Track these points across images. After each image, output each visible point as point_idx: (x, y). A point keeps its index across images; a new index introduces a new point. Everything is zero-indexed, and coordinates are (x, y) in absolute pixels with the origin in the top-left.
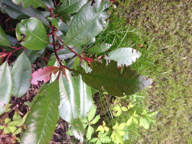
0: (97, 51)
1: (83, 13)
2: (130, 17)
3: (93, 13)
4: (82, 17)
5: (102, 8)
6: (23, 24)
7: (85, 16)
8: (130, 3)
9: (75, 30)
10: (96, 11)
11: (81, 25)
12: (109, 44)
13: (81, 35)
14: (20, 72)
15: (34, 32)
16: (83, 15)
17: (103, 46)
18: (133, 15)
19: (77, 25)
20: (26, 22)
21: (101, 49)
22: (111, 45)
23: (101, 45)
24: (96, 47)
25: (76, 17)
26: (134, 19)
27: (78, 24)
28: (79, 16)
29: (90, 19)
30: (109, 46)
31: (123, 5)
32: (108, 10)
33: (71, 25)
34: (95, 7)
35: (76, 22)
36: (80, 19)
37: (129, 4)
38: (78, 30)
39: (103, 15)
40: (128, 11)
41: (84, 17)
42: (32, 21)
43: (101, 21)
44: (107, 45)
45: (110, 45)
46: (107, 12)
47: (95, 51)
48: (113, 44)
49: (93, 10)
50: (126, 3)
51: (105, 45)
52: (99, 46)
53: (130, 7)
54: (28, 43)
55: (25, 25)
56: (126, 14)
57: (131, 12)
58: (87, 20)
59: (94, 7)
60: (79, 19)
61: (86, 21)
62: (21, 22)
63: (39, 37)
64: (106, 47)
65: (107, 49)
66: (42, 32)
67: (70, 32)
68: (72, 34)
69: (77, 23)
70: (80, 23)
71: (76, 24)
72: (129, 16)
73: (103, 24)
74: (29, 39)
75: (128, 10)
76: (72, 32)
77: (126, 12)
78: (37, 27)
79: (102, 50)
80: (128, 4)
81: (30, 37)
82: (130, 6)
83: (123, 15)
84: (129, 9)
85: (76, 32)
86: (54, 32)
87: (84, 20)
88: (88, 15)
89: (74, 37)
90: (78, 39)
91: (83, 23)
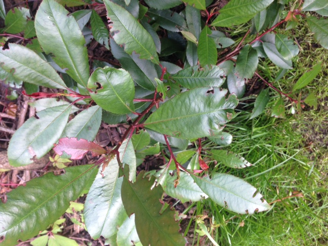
0: (224, 160)
1: (189, 97)
2: (314, 140)
3: (205, 105)
5: (223, 105)
6: (106, 72)
7: (190, 103)
8: (325, 118)
9: (168, 113)
10: (209, 104)
11: (178, 111)
12: (246, 161)
13: (174, 125)
14: (80, 127)
15: (116, 87)
16: (187, 100)
17: (236, 158)
18: (321, 139)
19: (173, 109)
20: (111, 71)
21: (230, 161)
22: (249, 164)
23: (233, 155)
24: (225, 153)
26: (320, 146)
27: (175, 108)
28: (182, 98)
29: (197, 110)
30: (245, 164)
31: (313, 116)
32: (230, 113)
34: (211, 98)
35: (174, 104)
36: (182, 103)
37: (324, 120)
38: (172, 116)
39: (219, 114)
40: (317, 130)
41: (188, 103)
42: (121, 73)
43: (210, 122)
44: (244, 161)
45: (247, 163)
46: (226, 114)
47: (219, 158)
48: (256, 165)
49: (207, 101)
50: (320, 116)
51: (240, 158)
52: (231, 154)
53: (323, 124)
54: (100, 97)
55: (109, 73)
56: (311, 131)
57: (320, 133)
59: (209, 98)
60: (180, 103)
61: (189, 110)
62: (104, 68)
63: (121, 97)
64: (240, 162)
65: (241, 166)
66: (128, 92)
67: (160, 112)
68: (161, 117)
69: (174, 106)
70: (179, 108)
71: (172, 106)
72: (314, 137)
73: (213, 127)
74: (104, 93)
75: (318, 127)
76: (162, 114)
77: (313, 128)
78: (124, 83)
79: (231, 164)
80: (322, 119)
81: (108, 91)
82: (325, 122)
83: (305, 131)
84: (320, 127)
85: (167, 117)
86: (156, 100)
87: (186, 108)
88: (196, 104)
89: (162, 122)
90: (167, 127)
91: (183, 110)
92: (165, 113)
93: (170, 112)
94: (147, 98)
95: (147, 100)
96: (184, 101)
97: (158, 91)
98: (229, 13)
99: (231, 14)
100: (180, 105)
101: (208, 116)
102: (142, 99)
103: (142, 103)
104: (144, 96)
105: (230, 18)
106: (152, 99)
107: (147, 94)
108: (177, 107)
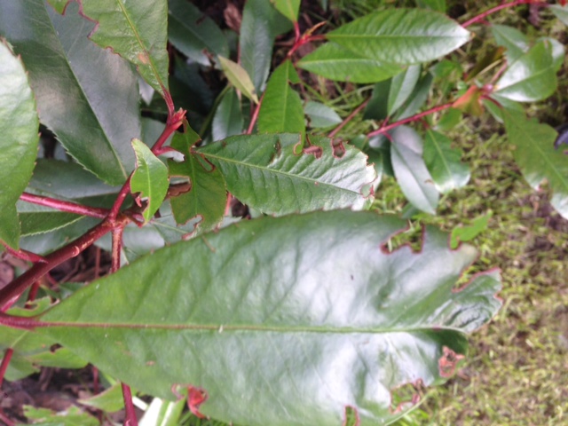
3: (359, 295)
4: (276, 263)
5: (431, 311)
7: (295, 272)
9: (172, 297)
10: (383, 295)
11: (228, 300)
16: (288, 256)
19: (208, 281)
25: (240, 236)
27: (216, 283)
28: (264, 245)
32: (457, 350)
33: (172, 255)
34: (399, 272)
35: (216, 262)
36: (257, 263)
38: (189, 314)
41: (288, 271)
49: (374, 279)
58: (287, 304)
59: (391, 270)
60: (246, 260)
61: (279, 304)
67: (138, 283)
68: (135, 307)
69: (214, 270)
70: (234, 285)
71: (207, 269)
73: (367, 397)
76: (143, 293)
85: (167, 314)
86: (119, 217)
87: (268, 289)
88: (319, 285)
89: (136, 329)
90: (150, 357)
91: (255, 297)
92: (158, 295)
93: (185, 293)
94: (87, 203)
95: (84, 211)
96: (270, 260)
97: (134, 188)
98: (350, 46)
99: (355, 50)
100: (248, 272)
101: (357, 347)
102: (67, 203)
103: (64, 217)
104: (81, 195)
105: (346, 61)
106: (106, 211)
107: (92, 192)
108: (224, 280)
